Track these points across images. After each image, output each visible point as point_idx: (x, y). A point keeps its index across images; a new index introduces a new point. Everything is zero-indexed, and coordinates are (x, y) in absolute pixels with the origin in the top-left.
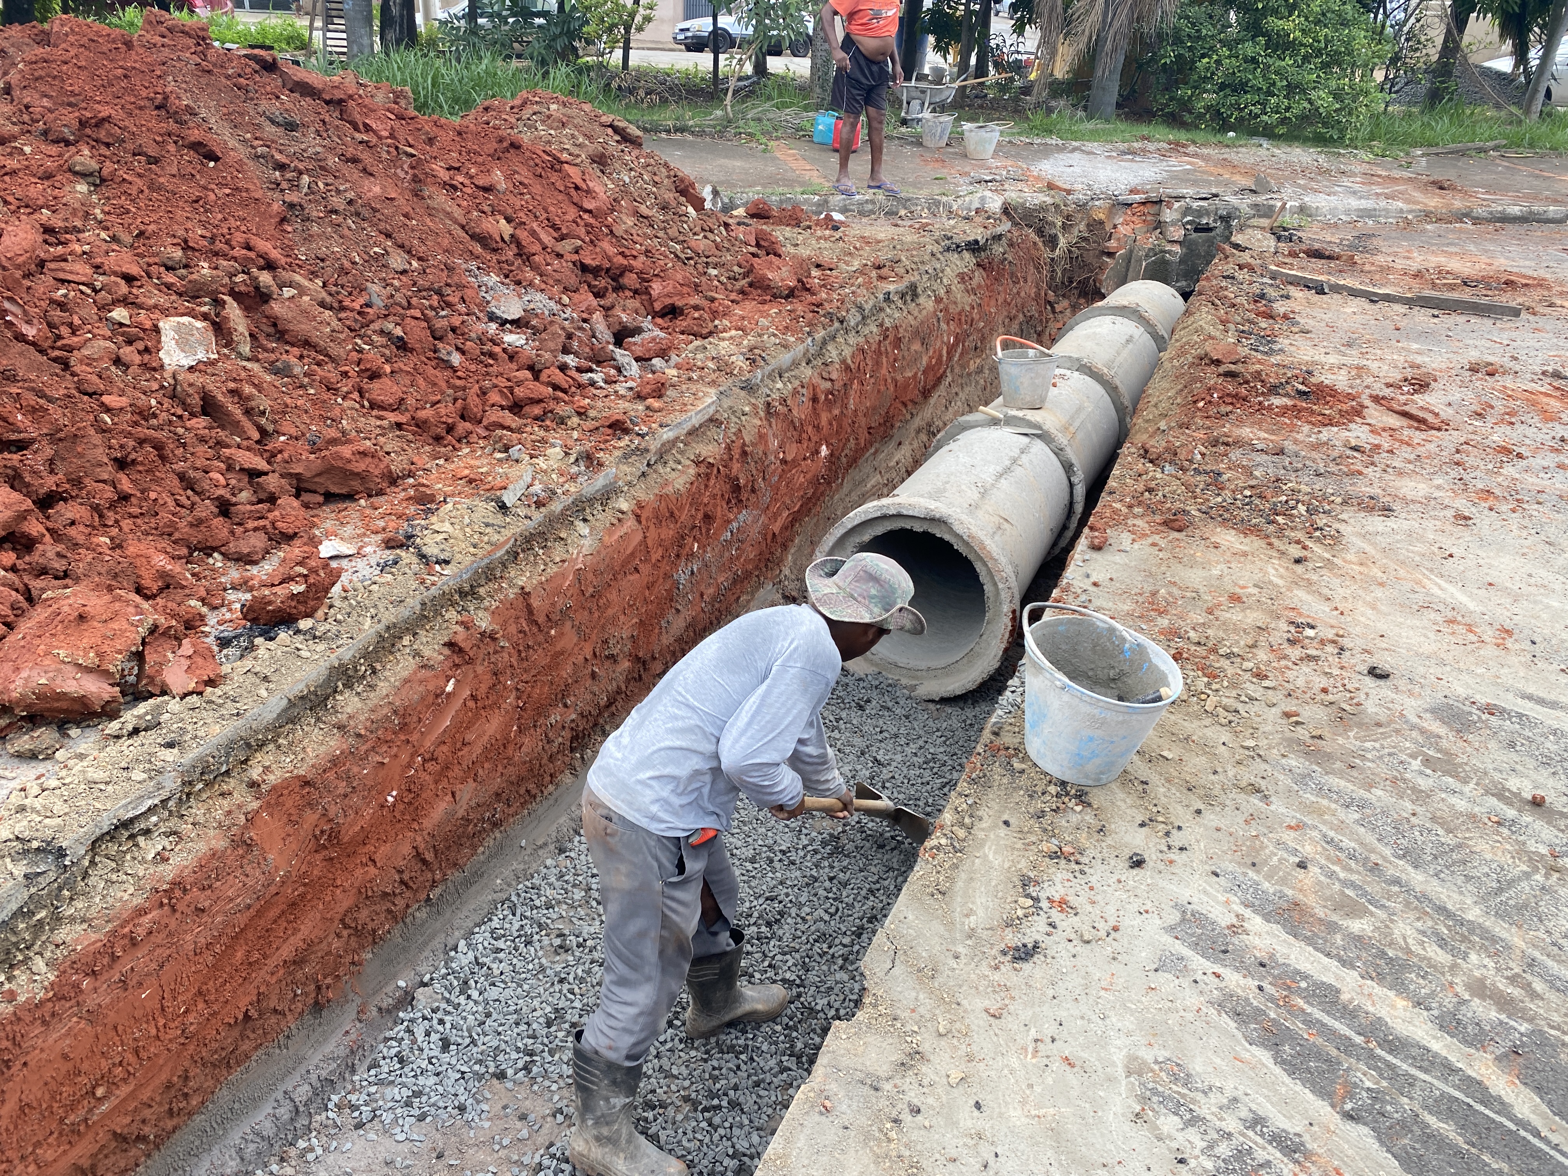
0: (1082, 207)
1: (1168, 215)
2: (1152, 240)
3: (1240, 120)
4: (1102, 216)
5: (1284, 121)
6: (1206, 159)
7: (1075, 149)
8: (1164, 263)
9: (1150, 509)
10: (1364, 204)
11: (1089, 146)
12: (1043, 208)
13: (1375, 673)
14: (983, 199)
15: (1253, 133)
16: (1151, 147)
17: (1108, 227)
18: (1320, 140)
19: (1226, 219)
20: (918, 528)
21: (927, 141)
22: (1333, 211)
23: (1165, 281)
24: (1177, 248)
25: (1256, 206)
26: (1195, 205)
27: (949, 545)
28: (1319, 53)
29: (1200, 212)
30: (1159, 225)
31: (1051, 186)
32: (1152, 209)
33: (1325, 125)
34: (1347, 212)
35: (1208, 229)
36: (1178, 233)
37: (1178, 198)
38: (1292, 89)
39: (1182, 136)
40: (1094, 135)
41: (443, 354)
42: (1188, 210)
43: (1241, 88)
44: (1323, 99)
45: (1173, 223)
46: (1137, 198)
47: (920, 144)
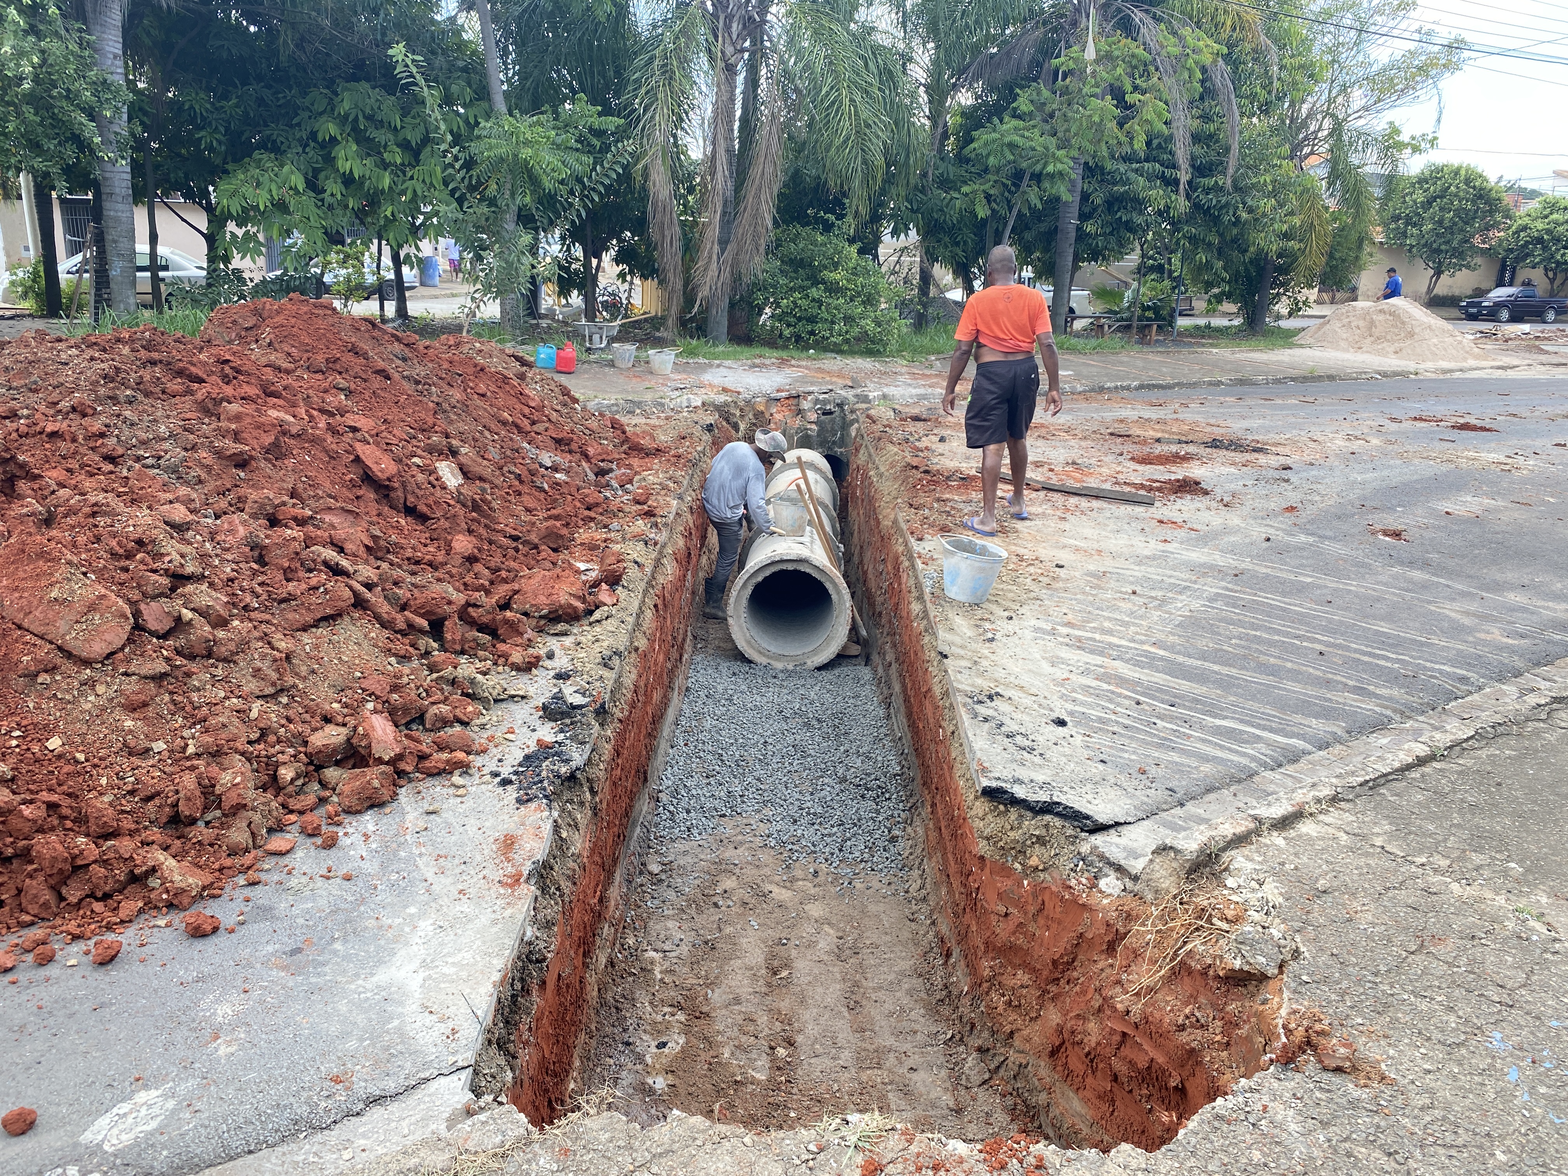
0: (748, 402)
1: (806, 405)
2: (798, 422)
3: (817, 342)
4: (762, 408)
5: (847, 341)
6: (807, 368)
7: (719, 366)
8: (807, 436)
9: (932, 526)
10: (921, 391)
11: (728, 363)
12: (726, 404)
13: (1058, 566)
14: (688, 400)
15: (826, 350)
16: (768, 362)
17: (767, 416)
18: (870, 353)
19: (840, 405)
20: (790, 567)
21: (618, 363)
22: (902, 396)
23: (810, 447)
24: (814, 427)
25: (857, 396)
26: (821, 397)
27: (809, 575)
28: (859, 294)
29: (825, 402)
30: (800, 412)
31: (725, 390)
32: (795, 402)
33: (873, 342)
34: (911, 397)
35: (830, 413)
36: (813, 417)
37: (810, 393)
38: (849, 319)
39: (784, 354)
40: (726, 356)
41: (538, 484)
42: (817, 401)
43: (812, 320)
44: (869, 325)
45: (810, 410)
46: (784, 394)
47: (613, 366)
